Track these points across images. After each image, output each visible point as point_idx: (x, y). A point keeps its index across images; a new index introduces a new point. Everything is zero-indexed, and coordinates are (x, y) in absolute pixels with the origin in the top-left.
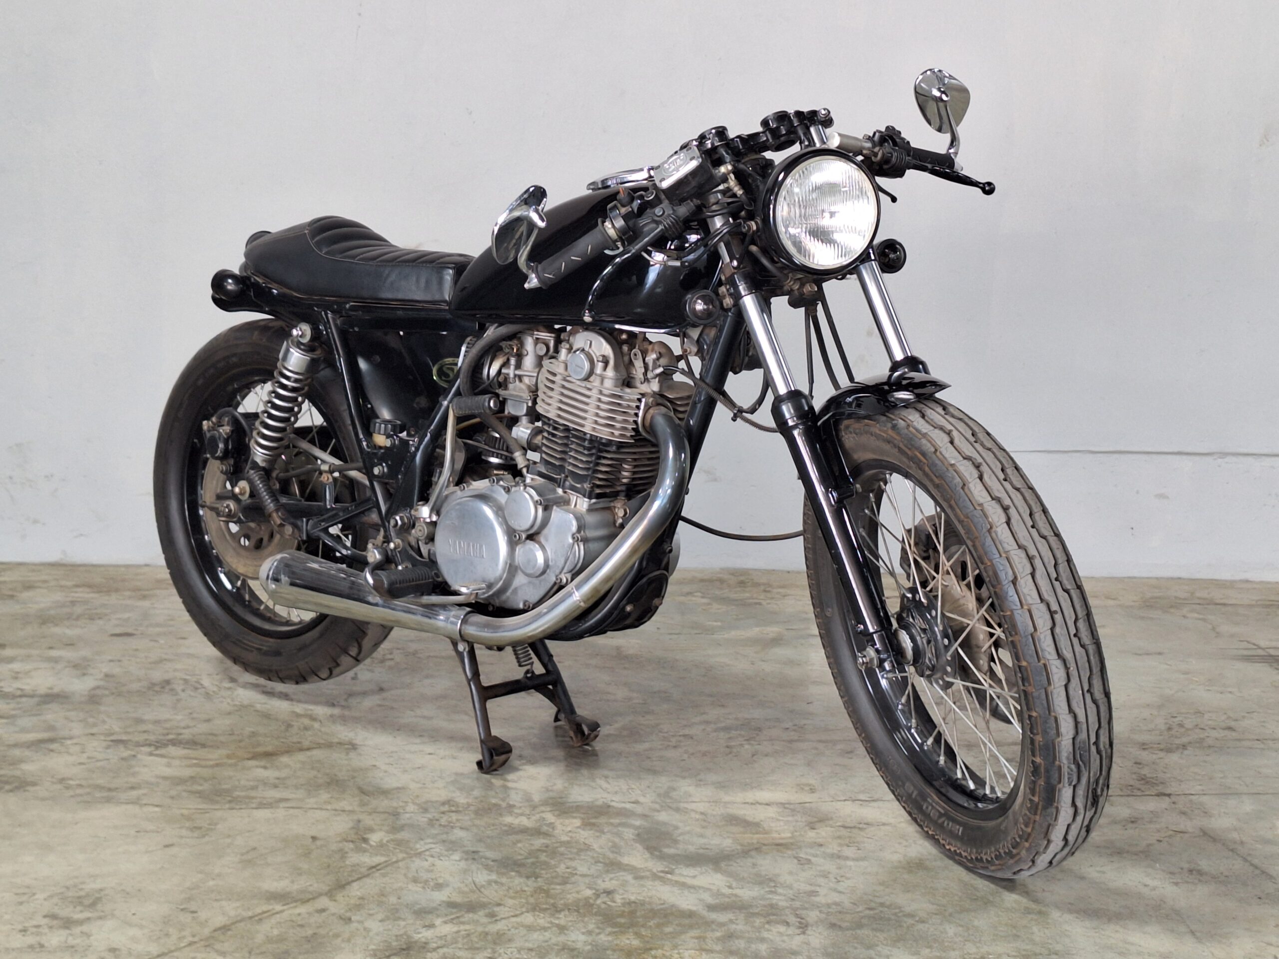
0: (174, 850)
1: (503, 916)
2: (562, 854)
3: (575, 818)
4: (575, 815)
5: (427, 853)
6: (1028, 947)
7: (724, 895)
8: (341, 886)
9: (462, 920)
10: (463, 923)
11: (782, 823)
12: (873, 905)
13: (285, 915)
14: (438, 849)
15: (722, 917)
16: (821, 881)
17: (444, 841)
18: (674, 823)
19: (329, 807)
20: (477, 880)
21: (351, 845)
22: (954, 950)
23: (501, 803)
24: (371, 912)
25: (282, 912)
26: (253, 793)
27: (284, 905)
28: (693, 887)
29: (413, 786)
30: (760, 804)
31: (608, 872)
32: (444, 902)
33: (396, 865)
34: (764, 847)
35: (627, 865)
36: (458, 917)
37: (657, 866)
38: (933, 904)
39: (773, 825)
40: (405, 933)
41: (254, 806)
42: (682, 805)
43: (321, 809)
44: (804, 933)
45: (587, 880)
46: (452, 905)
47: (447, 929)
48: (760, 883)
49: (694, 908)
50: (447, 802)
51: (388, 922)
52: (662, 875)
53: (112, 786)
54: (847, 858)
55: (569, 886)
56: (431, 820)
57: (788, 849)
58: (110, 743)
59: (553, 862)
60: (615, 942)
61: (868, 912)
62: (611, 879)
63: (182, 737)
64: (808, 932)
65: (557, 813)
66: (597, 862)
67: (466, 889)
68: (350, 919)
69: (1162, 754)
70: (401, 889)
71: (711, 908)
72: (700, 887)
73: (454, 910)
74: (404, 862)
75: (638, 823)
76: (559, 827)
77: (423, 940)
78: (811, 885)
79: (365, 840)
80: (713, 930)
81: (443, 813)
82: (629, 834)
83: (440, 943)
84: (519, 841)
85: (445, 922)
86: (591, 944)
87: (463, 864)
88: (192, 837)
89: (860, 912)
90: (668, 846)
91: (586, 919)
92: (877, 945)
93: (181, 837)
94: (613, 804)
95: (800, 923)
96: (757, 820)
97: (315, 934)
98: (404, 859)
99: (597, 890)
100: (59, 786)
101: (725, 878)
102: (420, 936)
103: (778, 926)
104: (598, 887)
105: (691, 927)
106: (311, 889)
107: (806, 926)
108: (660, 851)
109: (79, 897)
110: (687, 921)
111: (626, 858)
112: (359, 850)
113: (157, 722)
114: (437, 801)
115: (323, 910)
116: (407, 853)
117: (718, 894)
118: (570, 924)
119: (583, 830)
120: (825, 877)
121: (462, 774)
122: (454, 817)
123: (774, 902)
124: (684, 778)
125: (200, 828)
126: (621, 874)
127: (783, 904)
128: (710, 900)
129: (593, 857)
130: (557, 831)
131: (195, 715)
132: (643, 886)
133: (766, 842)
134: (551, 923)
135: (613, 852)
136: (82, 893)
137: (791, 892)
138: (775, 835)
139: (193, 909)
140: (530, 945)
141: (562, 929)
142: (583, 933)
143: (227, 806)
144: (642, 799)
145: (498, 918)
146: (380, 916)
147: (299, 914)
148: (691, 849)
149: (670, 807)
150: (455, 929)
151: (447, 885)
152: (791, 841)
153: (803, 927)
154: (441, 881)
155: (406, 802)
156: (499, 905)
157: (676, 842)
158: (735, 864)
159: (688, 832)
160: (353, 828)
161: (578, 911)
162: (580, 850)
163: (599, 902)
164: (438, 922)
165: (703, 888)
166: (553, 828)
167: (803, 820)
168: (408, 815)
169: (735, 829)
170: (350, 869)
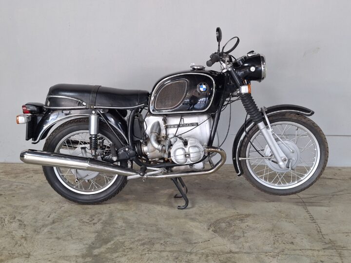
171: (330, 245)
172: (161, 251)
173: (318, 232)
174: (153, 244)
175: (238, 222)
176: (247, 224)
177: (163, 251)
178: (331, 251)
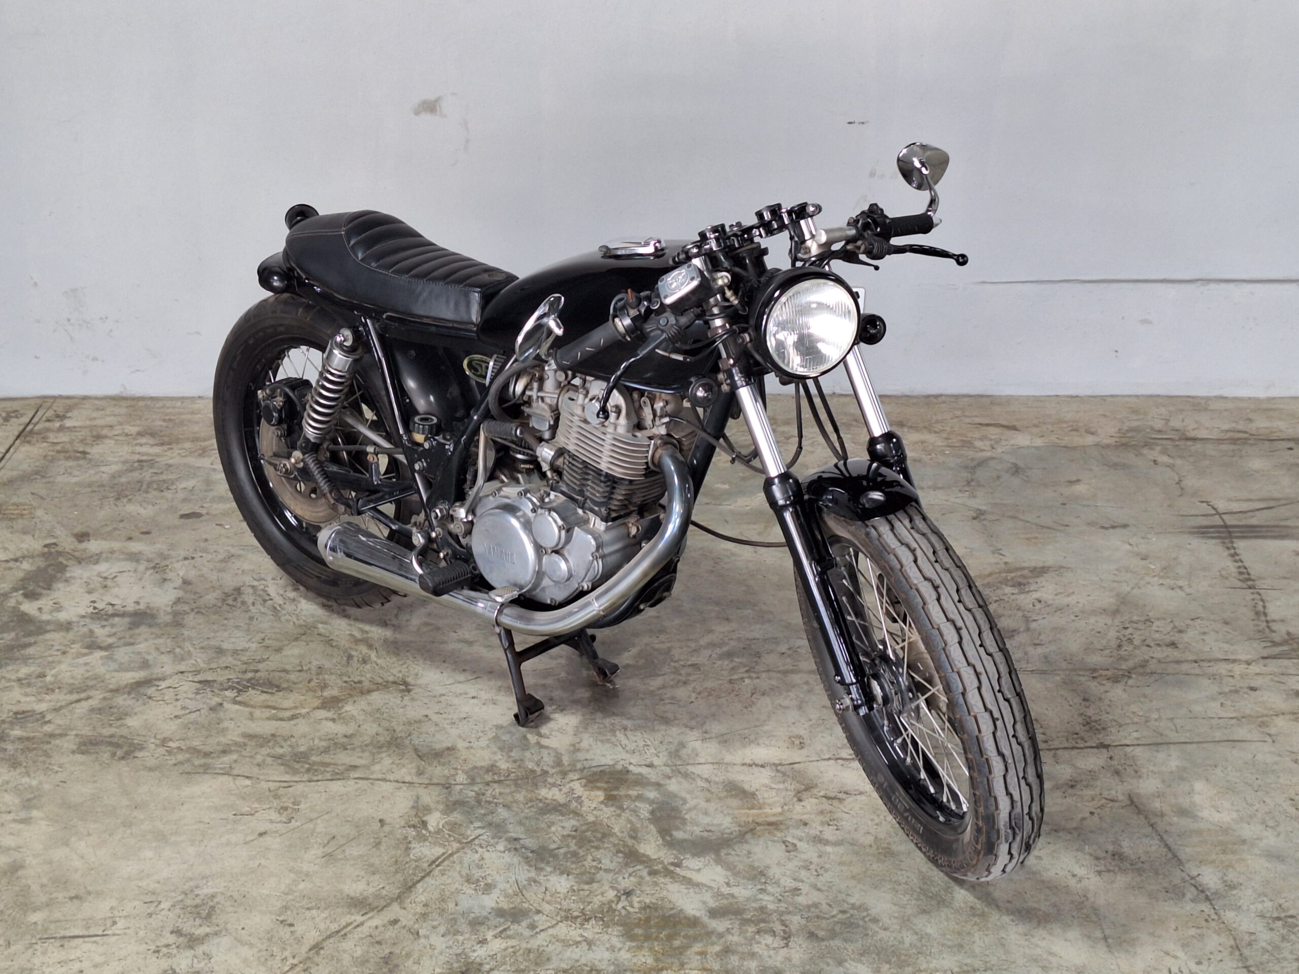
0: (267, 840)
1: (542, 928)
2: (590, 841)
3: (599, 788)
4: (599, 785)
5: (477, 842)
6: (969, 961)
7: (722, 895)
8: (409, 887)
9: (508, 933)
10: (509, 937)
11: (773, 793)
12: (846, 906)
13: (365, 930)
14: (486, 835)
15: (719, 925)
16: (803, 874)
17: (490, 824)
18: (683, 794)
19: (391, 777)
20: (519, 878)
21: (412, 832)
22: (909, 965)
23: (536, 768)
24: (435, 923)
25: (362, 924)
26: (327, 759)
27: (363, 915)
28: (697, 885)
29: (461, 745)
30: (756, 765)
31: (627, 865)
32: (493, 908)
33: (451, 858)
34: (758, 828)
35: (644, 855)
36: (505, 930)
37: (666, 856)
38: (895, 904)
39: (766, 795)
40: (463, 952)
41: (328, 776)
42: (691, 769)
43: (385, 780)
44: (787, 945)
45: (610, 876)
46: (500, 913)
47: (496, 945)
48: (753, 878)
49: (698, 914)
50: (491, 768)
51: (449, 937)
52: (672, 868)
53: (207, 749)
54: (826, 842)
55: (595, 885)
56: (478, 794)
57: (777, 829)
58: (198, 685)
59: (581, 853)
60: (635, 960)
61: (840, 916)
62: (630, 875)
63: (258, 674)
64: (791, 944)
65: (584, 781)
66: (619, 851)
67: (510, 891)
68: (418, 933)
69: (1108, 684)
70: (458, 891)
71: (714, 913)
72: (704, 885)
73: (502, 920)
74: (458, 855)
75: (652, 794)
76: (586, 803)
77: (478, 960)
78: (795, 880)
79: (424, 824)
80: (713, 944)
81: (488, 784)
82: (644, 810)
83: (493, 963)
84: (553, 823)
85: (495, 937)
86: (613, 963)
87: (508, 858)
88: (280, 822)
89: (833, 916)
90: (678, 829)
91: (610, 930)
92: (846, 961)
93: (272, 821)
94: (631, 768)
95: (784, 931)
96: (753, 789)
97: (391, 953)
98: (458, 851)
99: (618, 891)
100: (162, 750)
101: (725, 872)
102: (475, 954)
103: (767, 936)
104: (619, 887)
105: (695, 939)
106: (384, 892)
107: (789, 937)
108: (671, 835)
109: (196, 906)
110: (691, 932)
111: (642, 845)
112: (422, 838)
113: (235, 652)
114: (482, 767)
115: (395, 922)
116: (460, 842)
117: (718, 895)
118: (597, 936)
119: (606, 806)
120: (807, 868)
121: (501, 727)
122: (498, 789)
123: (764, 903)
124: (692, 728)
125: (286, 809)
126: (638, 867)
127: (771, 906)
128: (712, 904)
129: (615, 845)
130: (584, 809)
131: (267, 642)
132: (656, 884)
133: (760, 820)
134: (581, 936)
135: (631, 837)
136: (198, 901)
137: (779, 890)
138: (767, 810)
139: (290, 921)
140: (564, 966)
141: (590, 943)
142: (607, 949)
143: (306, 777)
144: (656, 762)
145: (538, 930)
146: (442, 929)
147: (377, 927)
148: (697, 830)
149: (679, 772)
150: (503, 946)
151: (495, 887)
152: (781, 818)
153: (787, 937)
154: (489, 881)
155: (456, 769)
156: (538, 912)
157: (684, 822)
158: (733, 853)
159: (695, 807)
160: (413, 807)
161: (602, 919)
162: (604, 835)
163: (620, 906)
164: (489, 935)
165: (706, 886)
166: (581, 803)
167: (793, 787)
168: (458, 788)
169: (735, 803)
170: (414, 864)
171: (1285, 648)
172: (785, 672)
173: (1257, 613)
174: (758, 655)
175: (1008, 590)
176: (1036, 595)
177: (793, 672)
178: (1286, 662)
